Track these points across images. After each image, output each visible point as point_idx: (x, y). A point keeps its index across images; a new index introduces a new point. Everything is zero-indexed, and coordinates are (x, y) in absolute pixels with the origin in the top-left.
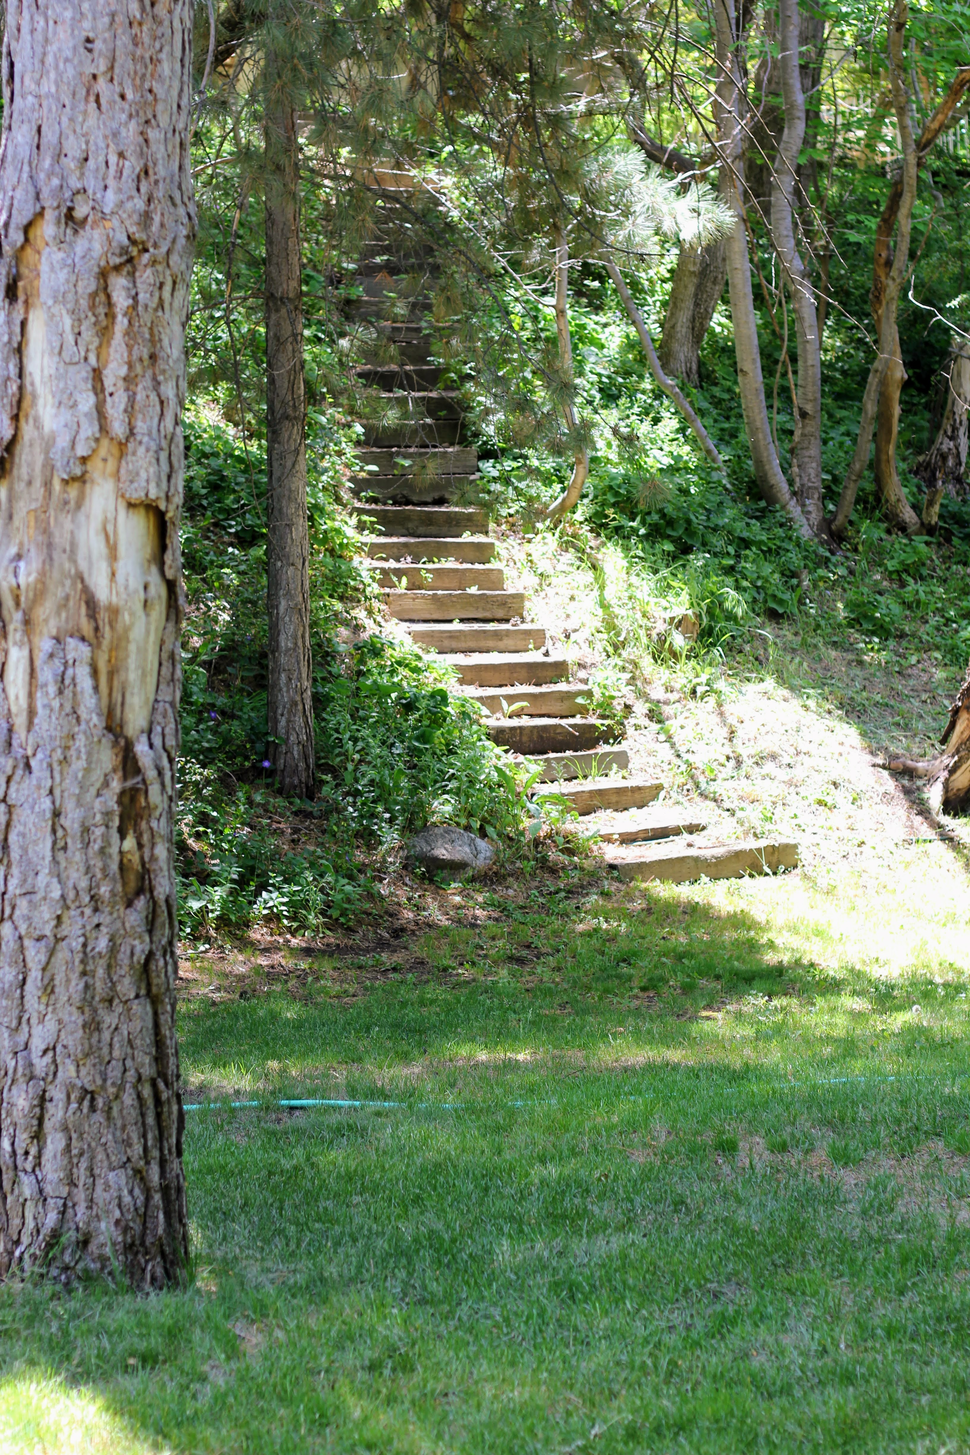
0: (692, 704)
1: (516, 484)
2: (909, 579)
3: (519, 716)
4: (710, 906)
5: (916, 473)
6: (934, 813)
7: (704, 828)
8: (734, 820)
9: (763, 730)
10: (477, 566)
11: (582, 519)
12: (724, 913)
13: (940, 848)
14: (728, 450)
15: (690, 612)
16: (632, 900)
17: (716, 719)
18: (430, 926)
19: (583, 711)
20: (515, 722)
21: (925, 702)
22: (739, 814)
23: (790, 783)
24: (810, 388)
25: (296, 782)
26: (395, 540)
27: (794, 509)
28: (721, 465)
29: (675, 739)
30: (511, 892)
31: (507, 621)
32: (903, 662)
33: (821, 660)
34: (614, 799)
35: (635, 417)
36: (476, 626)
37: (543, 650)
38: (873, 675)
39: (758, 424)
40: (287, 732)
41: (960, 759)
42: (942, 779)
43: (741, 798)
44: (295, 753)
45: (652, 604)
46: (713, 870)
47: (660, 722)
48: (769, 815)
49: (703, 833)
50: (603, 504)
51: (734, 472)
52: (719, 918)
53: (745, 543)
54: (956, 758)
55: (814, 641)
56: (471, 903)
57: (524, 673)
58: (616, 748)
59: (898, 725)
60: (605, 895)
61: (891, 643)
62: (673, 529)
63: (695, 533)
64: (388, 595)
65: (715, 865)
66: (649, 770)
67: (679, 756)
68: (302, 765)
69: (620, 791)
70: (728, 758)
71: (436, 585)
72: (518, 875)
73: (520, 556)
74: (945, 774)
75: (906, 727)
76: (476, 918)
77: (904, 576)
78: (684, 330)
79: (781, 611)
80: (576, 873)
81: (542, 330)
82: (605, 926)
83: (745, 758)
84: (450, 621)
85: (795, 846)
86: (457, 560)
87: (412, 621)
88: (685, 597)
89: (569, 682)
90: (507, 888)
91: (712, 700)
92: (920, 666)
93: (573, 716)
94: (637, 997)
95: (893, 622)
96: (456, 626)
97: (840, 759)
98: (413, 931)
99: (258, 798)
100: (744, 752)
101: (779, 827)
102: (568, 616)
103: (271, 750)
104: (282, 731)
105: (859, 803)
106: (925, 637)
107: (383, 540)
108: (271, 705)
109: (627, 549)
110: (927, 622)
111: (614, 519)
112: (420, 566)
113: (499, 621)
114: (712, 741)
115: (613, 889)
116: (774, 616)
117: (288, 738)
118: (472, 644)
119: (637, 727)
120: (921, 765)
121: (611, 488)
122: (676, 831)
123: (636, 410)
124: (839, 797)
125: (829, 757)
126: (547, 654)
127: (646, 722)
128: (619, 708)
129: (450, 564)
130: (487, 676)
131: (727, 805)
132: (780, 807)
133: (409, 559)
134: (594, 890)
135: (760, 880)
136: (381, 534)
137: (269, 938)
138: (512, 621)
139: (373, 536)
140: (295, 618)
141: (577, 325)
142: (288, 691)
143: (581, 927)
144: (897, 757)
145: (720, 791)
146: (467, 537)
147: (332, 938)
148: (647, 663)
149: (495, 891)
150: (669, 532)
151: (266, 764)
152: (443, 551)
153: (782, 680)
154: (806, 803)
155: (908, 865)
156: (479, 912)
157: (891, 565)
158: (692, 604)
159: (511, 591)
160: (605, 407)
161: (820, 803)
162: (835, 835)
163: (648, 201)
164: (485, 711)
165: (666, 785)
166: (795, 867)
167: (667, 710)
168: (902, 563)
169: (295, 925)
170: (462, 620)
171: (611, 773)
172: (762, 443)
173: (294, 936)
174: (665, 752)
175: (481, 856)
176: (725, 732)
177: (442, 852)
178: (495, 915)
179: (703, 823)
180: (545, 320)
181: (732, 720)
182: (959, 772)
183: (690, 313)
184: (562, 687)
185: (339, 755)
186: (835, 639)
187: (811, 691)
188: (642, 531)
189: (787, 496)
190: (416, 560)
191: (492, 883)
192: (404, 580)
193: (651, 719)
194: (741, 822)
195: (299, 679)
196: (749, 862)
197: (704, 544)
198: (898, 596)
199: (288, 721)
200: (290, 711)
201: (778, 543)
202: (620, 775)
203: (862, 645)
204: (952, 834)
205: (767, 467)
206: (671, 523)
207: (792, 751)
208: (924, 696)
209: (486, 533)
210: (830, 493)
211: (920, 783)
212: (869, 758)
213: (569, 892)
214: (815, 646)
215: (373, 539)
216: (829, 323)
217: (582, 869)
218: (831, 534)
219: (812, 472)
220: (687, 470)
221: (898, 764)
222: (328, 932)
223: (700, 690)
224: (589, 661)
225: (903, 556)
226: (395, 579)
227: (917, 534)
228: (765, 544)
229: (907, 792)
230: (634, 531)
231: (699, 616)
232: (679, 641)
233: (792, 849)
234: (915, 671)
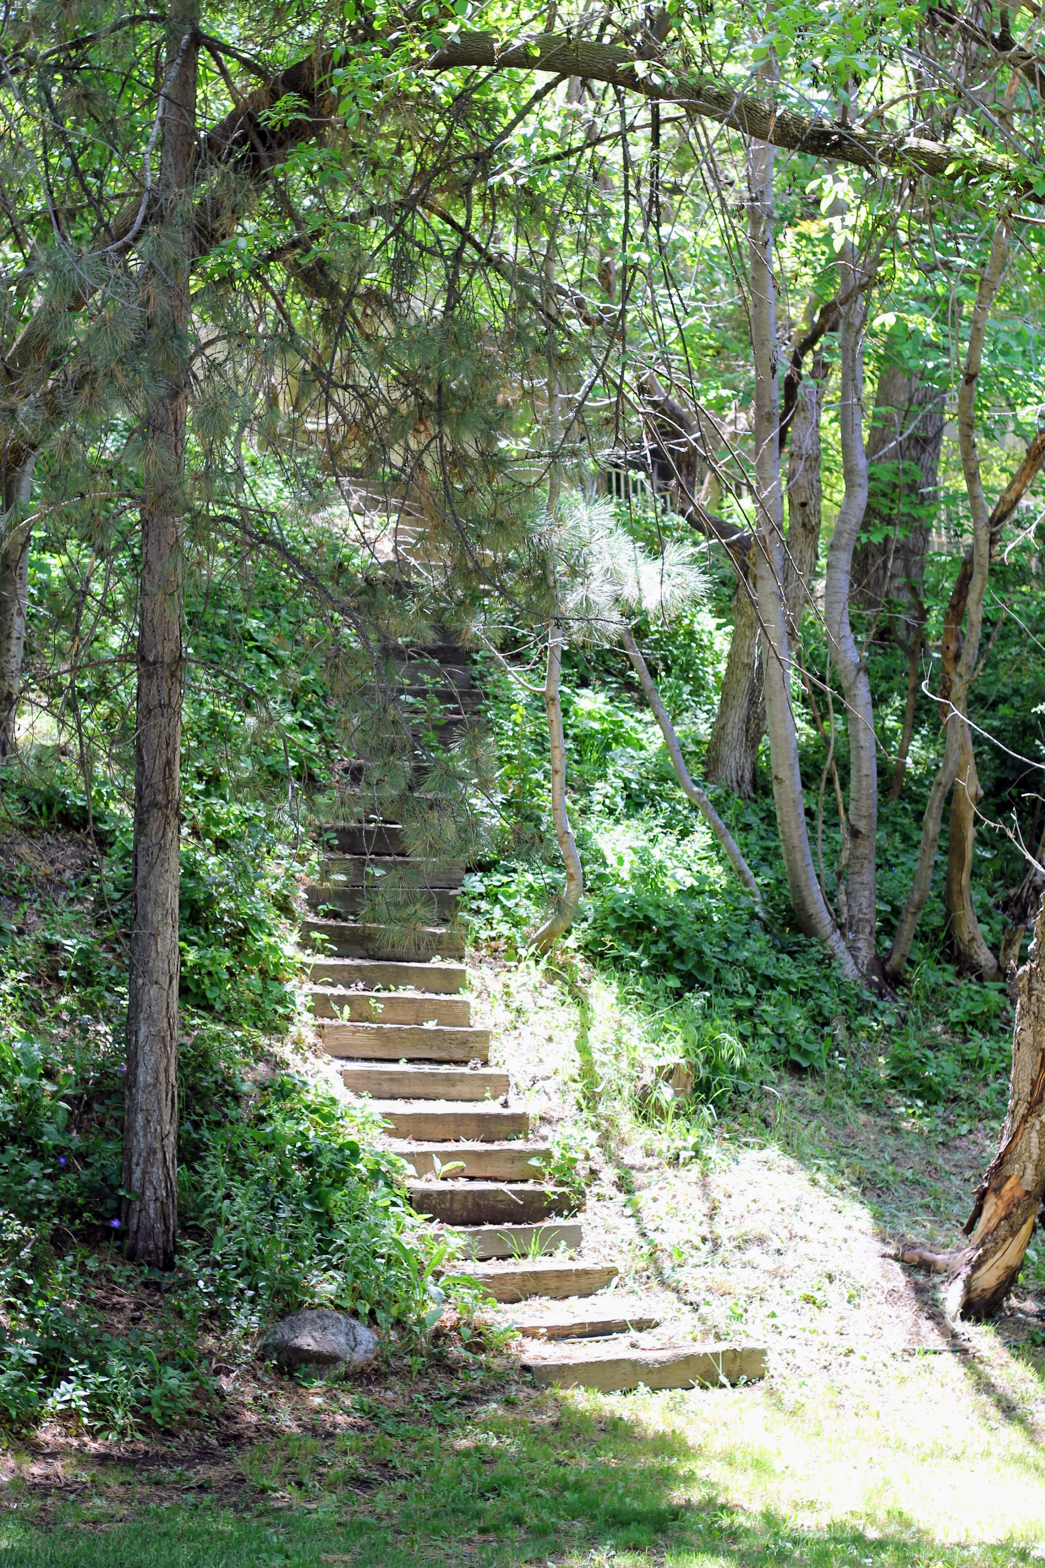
0: (670, 1172)
1: (505, 902)
2: (975, 1032)
3: (455, 1178)
4: (638, 1423)
5: (1004, 910)
6: (948, 1318)
7: (657, 1325)
8: (695, 1316)
9: (753, 1207)
10: (443, 997)
11: (575, 945)
12: (650, 1433)
13: (949, 1362)
14: (770, 873)
15: (683, 1062)
16: (540, 1412)
17: (697, 1191)
18: (272, 1433)
19: (537, 1176)
20: (447, 1186)
21: (968, 1180)
22: (703, 1309)
23: (774, 1274)
24: (864, 802)
25: (151, 1246)
26: (347, 962)
27: (836, 943)
28: (755, 889)
29: (644, 1214)
30: (390, 1395)
31: (466, 1063)
32: (949, 1130)
33: (845, 1125)
34: (553, 1284)
35: (659, 830)
36: (427, 1068)
37: (501, 1099)
38: (910, 1146)
39: (796, 841)
40: (143, 1186)
41: (986, 1252)
42: (963, 1276)
43: (709, 1290)
44: (151, 1211)
45: (640, 1049)
46: (655, 1377)
47: (629, 1192)
48: (740, 1311)
49: (655, 1331)
50: (603, 930)
51: (772, 899)
52: (642, 1439)
53: (771, 982)
54: (981, 1251)
55: (840, 1102)
56: (334, 1407)
57: (473, 1127)
58: (571, 1222)
59: (927, 1207)
60: (510, 1404)
61: (939, 1109)
62: (683, 962)
63: (707, 967)
64: (323, 1026)
65: (659, 1371)
66: (602, 1249)
67: (644, 1235)
68: (159, 1227)
69: (561, 1275)
70: (704, 1240)
71: (387, 1017)
72: (404, 1373)
73: (496, 987)
74: (967, 1270)
75: (935, 1211)
76: (335, 1426)
77: (969, 1029)
78: (736, 732)
79: (805, 1064)
80: (480, 1375)
81: (571, 726)
82: (495, 1442)
83: (725, 1241)
84: (396, 1061)
85: (763, 1352)
86: (418, 988)
87: (349, 1059)
88: (678, 1042)
89: (527, 1140)
90: (386, 1389)
91: (696, 1168)
92: (972, 1137)
93: (525, 1181)
94: (470, 1541)
95: (944, 1084)
96: (403, 1067)
97: (844, 1246)
98: (250, 1439)
99: (92, 1265)
100: (723, 1232)
101: (749, 1329)
102: (541, 1061)
103: (124, 1206)
104: (136, 1184)
105: (857, 1301)
106: (982, 1103)
107: (332, 961)
108: (126, 1153)
109: (623, 982)
110: (987, 1085)
111: (612, 948)
112: (373, 994)
113: (456, 1063)
114: (689, 1218)
115: (522, 1395)
116: (796, 1070)
117: (143, 1193)
118: (418, 1090)
119: (600, 1198)
120: (941, 1258)
121: (614, 911)
122: (622, 1327)
123: (661, 821)
124: (833, 1294)
125: (830, 1242)
126: (505, 1105)
127: (613, 1192)
128: (582, 1173)
129: (409, 992)
130: (428, 1129)
131: (690, 1298)
132: (756, 1302)
133: (361, 985)
134: (498, 1396)
135: (714, 1391)
136: (333, 954)
137: (62, 1440)
138: (471, 1064)
139: (322, 956)
140: (157, 1047)
141: (612, 722)
142: (145, 1135)
143: (463, 1444)
144: (913, 1246)
145: (684, 1280)
146: (436, 962)
147: (142, 1444)
148: (626, 1121)
149: (370, 1393)
150: (677, 965)
151: (115, 1223)
152: (401, 978)
153: (789, 1145)
154: (790, 1299)
155: (903, 1380)
156: (340, 1419)
157: (954, 1015)
158: (687, 1051)
159: (478, 1027)
160: (628, 817)
161: (809, 1300)
162: (817, 1340)
163: (608, 563)
164: (411, 1170)
165: (621, 1270)
166: (762, 1378)
167: (639, 1178)
168: (968, 1012)
169: (99, 1424)
170: (410, 1061)
171: (558, 1253)
172: (800, 863)
173: (94, 1439)
174: (628, 1228)
175: (361, 1349)
176: (705, 1208)
177: (307, 1341)
178: (360, 1423)
179: (657, 1317)
180: (576, 715)
181: (717, 1194)
182: (984, 1269)
183: (744, 712)
184: (517, 1145)
185: (211, 1215)
186: (869, 1100)
187: (823, 1163)
188: (645, 963)
189: (829, 929)
190: (369, 987)
191: (370, 1382)
192: (347, 1009)
193: (620, 1188)
194: (703, 1320)
195: (160, 1122)
196: (703, 1370)
197: (718, 980)
198: (958, 1051)
199: (144, 1172)
200: (147, 1161)
201: (811, 983)
202: (567, 1254)
203: (903, 1109)
204: (967, 1345)
205: (805, 893)
206: (680, 954)
207: (785, 1234)
208: (968, 1174)
209: (460, 959)
210: (888, 928)
211: (937, 1279)
212: (878, 1246)
213: (465, 1397)
214: (842, 1109)
215: (321, 959)
216: (924, 732)
217: (489, 1369)
218: (884, 975)
219: (865, 902)
220: (713, 894)
221: (912, 1256)
222: (139, 1436)
223: (684, 1155)
224: (556, 1115)
225: (970, 1005)
226: (336, 1008)
227: (993, 980)
228: (795, 985)
229: (919, 1290)
230: (636, 962)
231: (693, 1067)
232: (666, 1094)
233: (756, 1356)
234: (964, 1143)
